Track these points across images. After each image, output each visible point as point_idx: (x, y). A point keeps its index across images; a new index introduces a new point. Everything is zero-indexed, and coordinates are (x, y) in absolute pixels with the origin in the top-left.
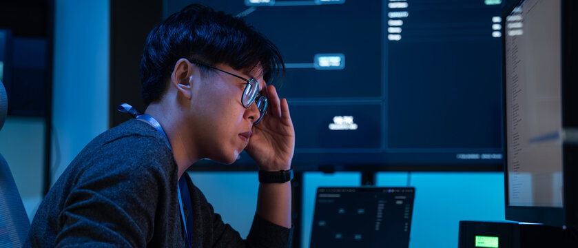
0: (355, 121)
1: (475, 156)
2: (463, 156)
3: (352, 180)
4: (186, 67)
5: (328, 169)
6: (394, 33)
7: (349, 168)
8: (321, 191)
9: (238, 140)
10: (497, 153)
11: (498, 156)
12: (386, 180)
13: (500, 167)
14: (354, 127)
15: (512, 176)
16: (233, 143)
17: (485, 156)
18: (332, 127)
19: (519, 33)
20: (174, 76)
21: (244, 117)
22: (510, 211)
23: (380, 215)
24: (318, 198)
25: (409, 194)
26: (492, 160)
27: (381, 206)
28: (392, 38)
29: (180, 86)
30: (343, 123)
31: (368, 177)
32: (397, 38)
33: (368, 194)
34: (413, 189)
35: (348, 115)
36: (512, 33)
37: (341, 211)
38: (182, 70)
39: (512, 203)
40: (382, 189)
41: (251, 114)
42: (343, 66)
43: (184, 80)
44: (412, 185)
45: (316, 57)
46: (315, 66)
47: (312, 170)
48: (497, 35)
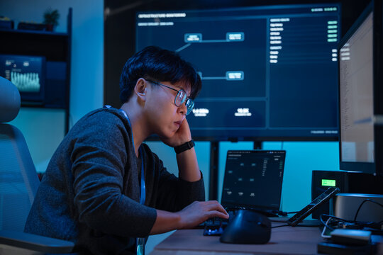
0: (250, 111)
1: (322, 132)
2: (315, 132)
3: (248, 146)
4: (143, 83)
5: (234, 140)
6: (274, 59)
7: (246, 139)
8: (230, 152)
9: (173, 125)
10: (335, 130)
11: (336, 132)
12: (268, 146)
13: (337, 138)
14: (249, 114)
15: (344, 144)
16: (170, 127)
17: (327, 132)
18: (237, 114)
19: (348, 58)
20: (136, 89)
21: (177, 112)
22: (342, 164)
23: (265, 167)
24: (228, 157)
25: (282, 154)
26: (332, 134)
27: (266, 162)
28: (272, 61)
29: (139, 94)
30: (243, 112)
31: (258, 144)
32: (275, 61)
33: (258, 154)
34: (285, 151)
35: (246, 107)
36: (343, 59)
37: (242, 164)
38: (140, 84)
39: (344, 159)
40: (266, 151)
41: (181, 110)
42: (243, 79)
43: (141, 90)
44: (284, 149)
45: (227, 73)
46: (226, 78)
47: (224, 140)
48: (334, 60)
